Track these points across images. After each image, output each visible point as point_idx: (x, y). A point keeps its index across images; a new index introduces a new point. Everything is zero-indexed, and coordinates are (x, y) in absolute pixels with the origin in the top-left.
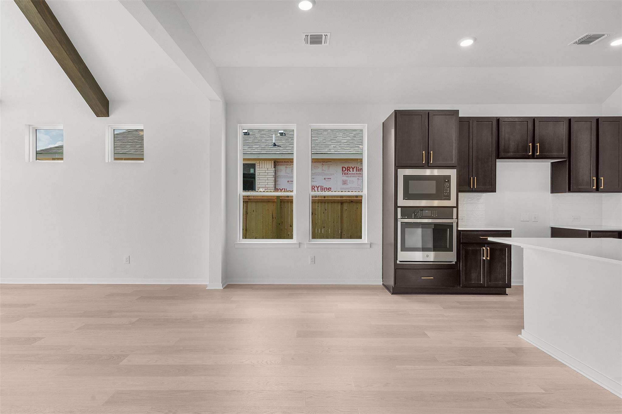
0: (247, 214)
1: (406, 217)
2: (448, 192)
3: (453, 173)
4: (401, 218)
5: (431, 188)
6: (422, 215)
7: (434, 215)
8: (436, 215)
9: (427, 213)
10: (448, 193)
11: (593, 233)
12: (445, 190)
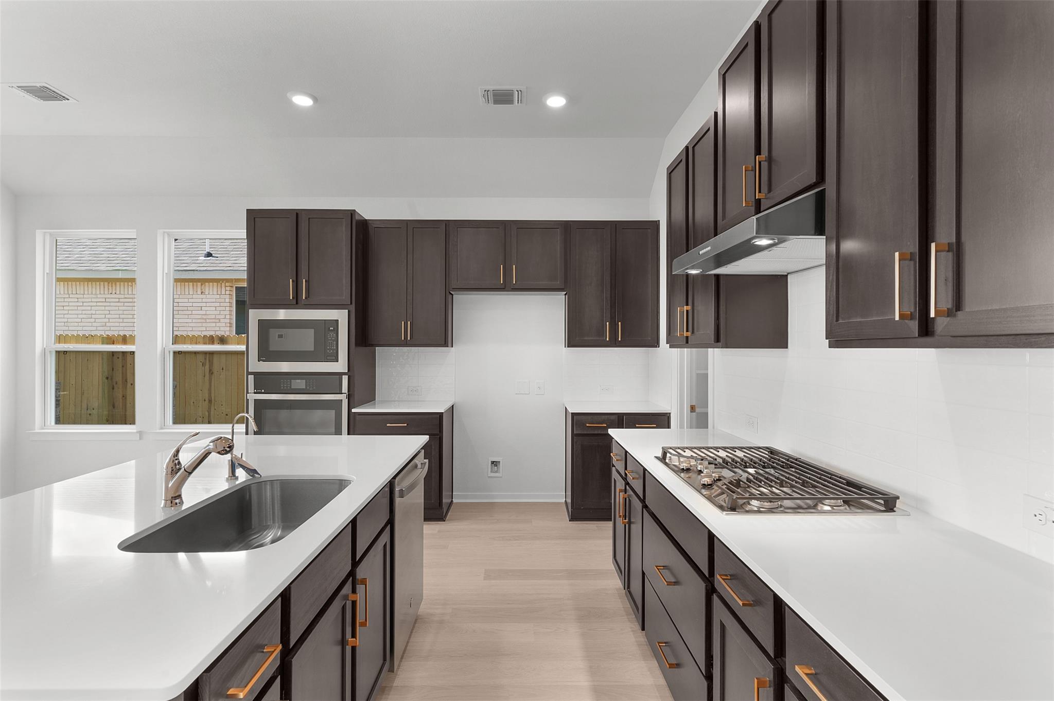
0: (212, 373)
1: (263, 391)
2: (335, 348)
3: (341, 316)
4: (255, 393)
5: (307, 341)
6: (290, 387)
7: (310, 388)
8: (314, 388)
9: (300, 384)
10: (333, 350)
11: (577, 416)
12: (329, 345)
